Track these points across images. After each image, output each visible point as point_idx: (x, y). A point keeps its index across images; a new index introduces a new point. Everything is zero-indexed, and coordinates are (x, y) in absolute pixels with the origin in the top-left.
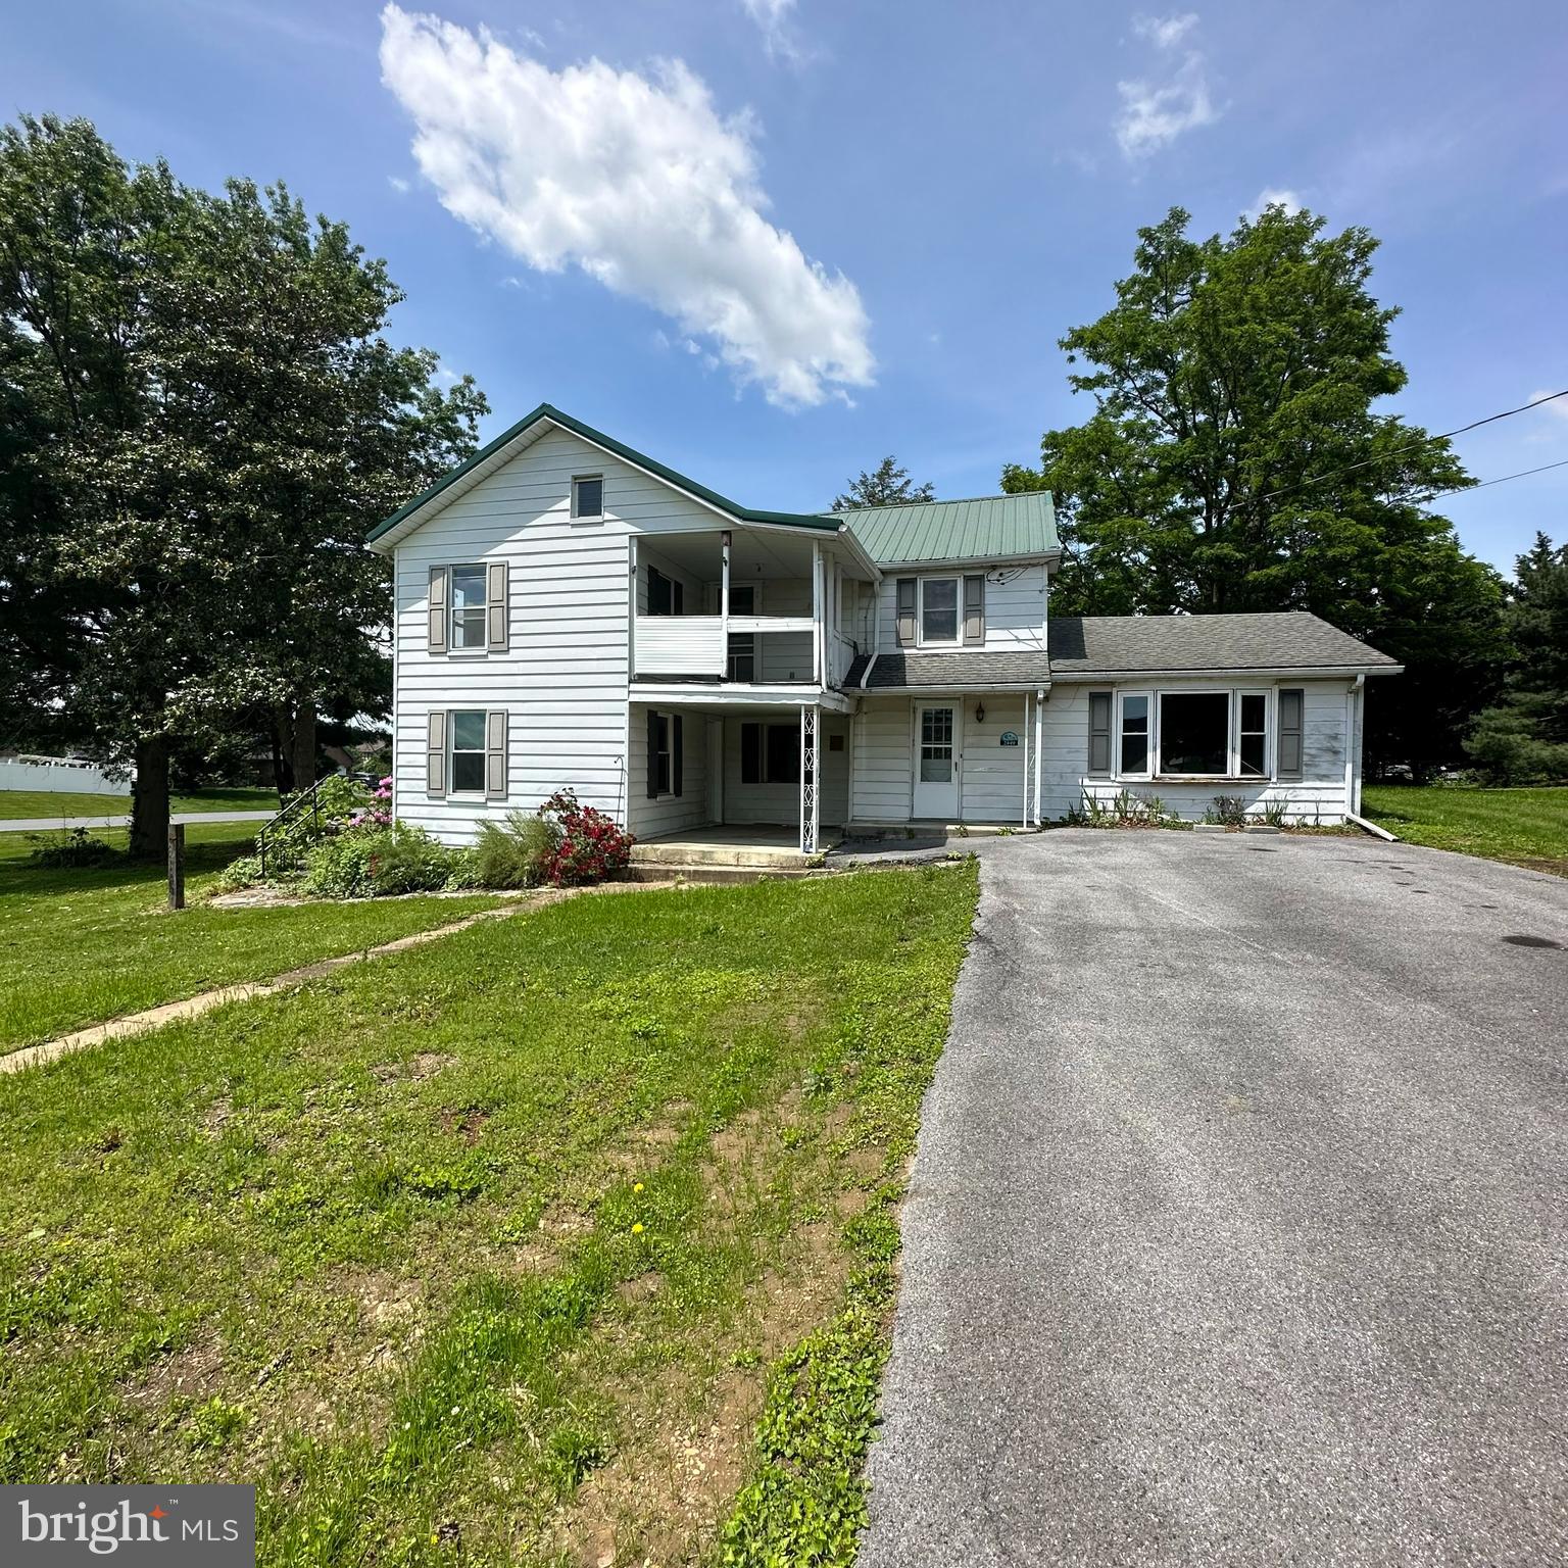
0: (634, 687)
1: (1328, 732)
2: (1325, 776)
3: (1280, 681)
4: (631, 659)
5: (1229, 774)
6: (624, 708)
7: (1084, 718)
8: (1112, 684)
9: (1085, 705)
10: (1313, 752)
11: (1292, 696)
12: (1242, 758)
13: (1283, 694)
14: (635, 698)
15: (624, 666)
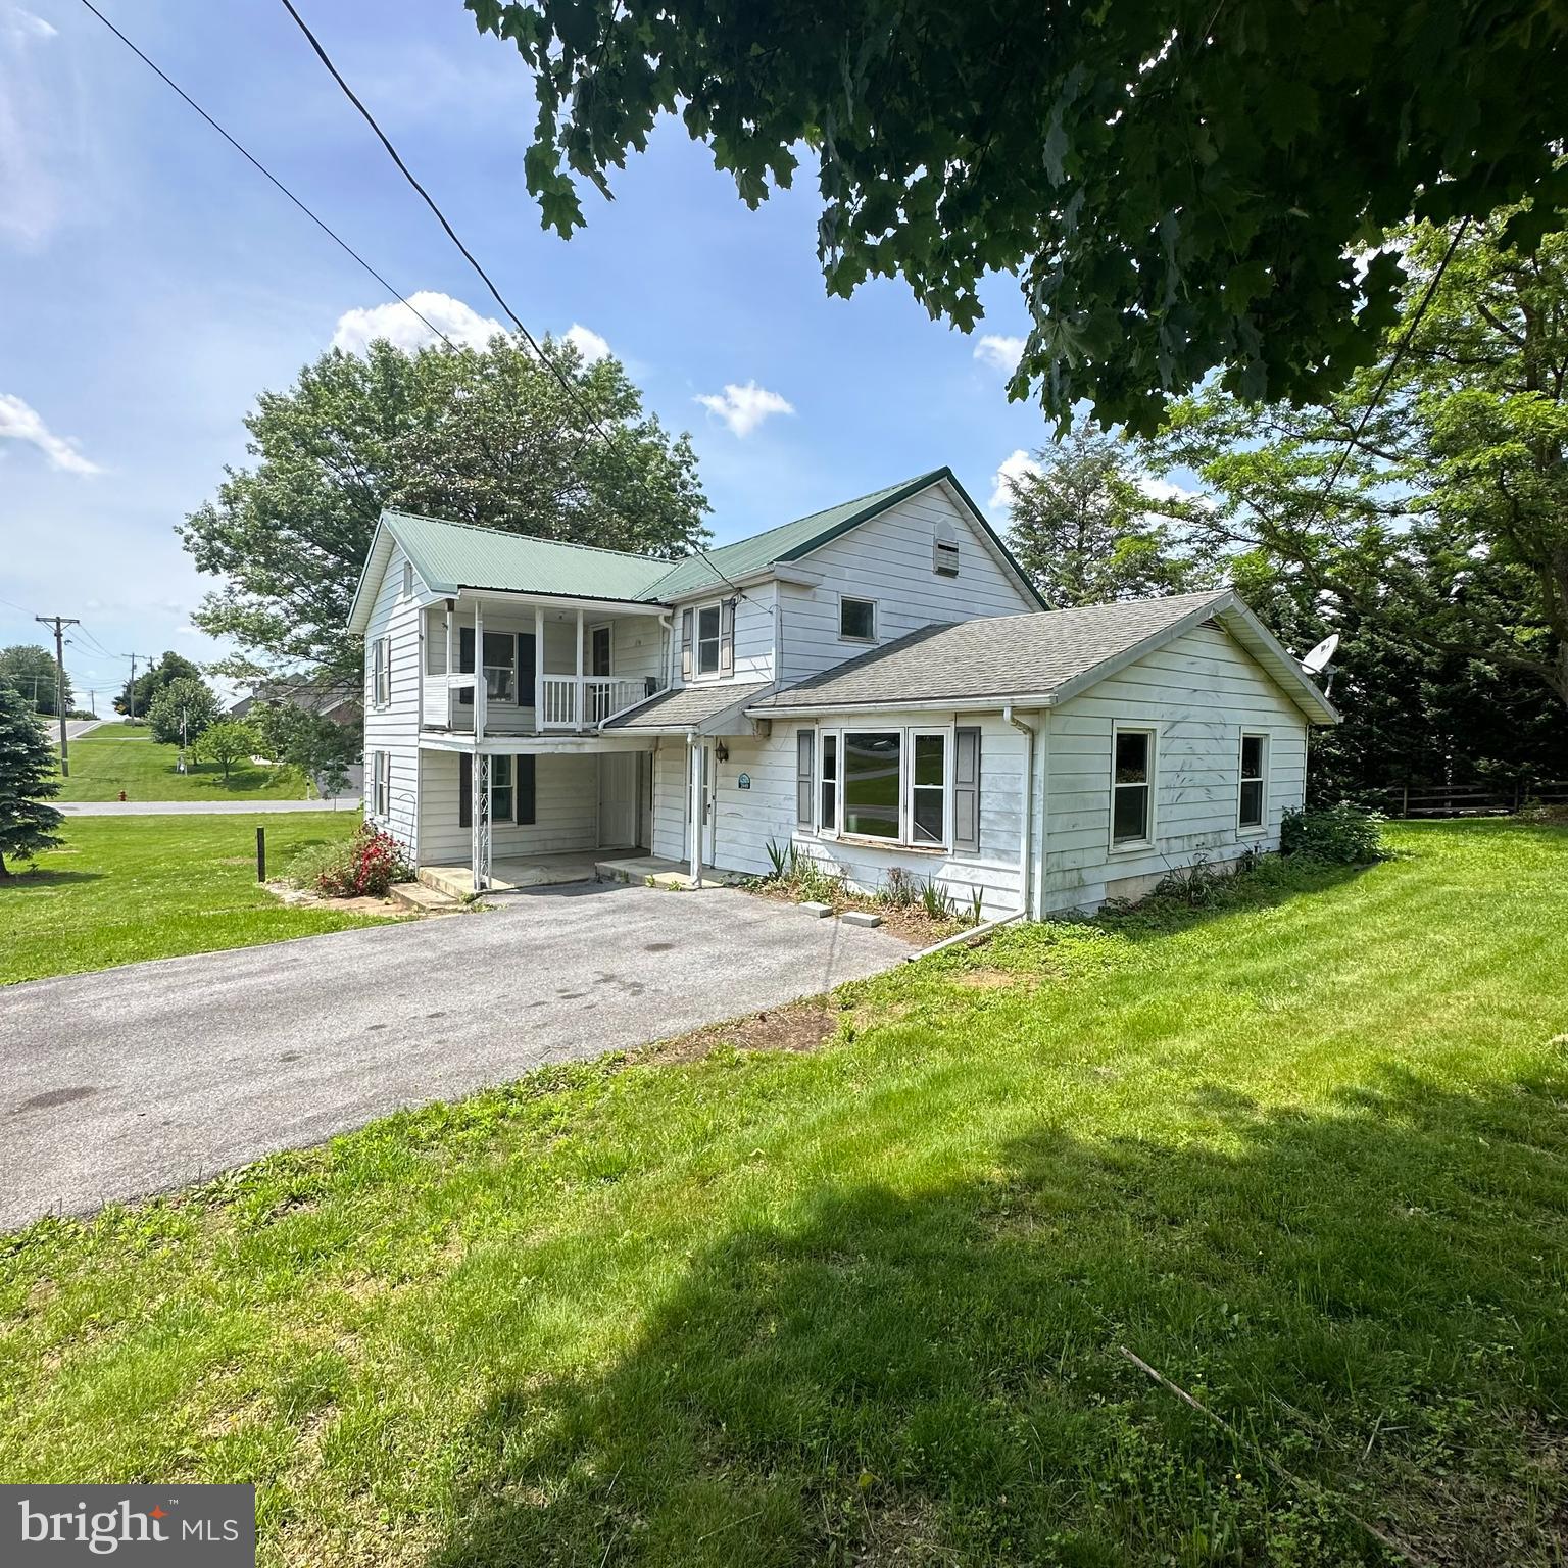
0: (423, 736)
1: (1006, 788)
2: (1005, 852)
3: (957, 715)
4: (420, 712)
5: (900, 841)
6: (415, 752)
7: (793, 759)
8: (816, 720)
9: (793, 744)
10: (991, 816)
11: (970, 736)
12: (916, 819)
13: (960, 733)
14: (424, 745)
15: (415, 718)
